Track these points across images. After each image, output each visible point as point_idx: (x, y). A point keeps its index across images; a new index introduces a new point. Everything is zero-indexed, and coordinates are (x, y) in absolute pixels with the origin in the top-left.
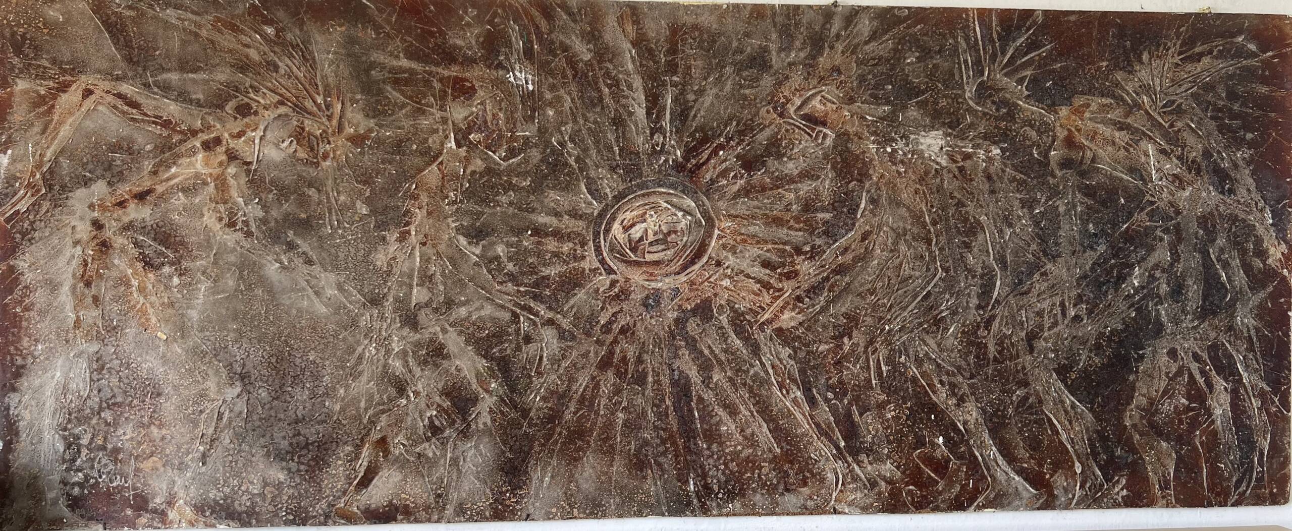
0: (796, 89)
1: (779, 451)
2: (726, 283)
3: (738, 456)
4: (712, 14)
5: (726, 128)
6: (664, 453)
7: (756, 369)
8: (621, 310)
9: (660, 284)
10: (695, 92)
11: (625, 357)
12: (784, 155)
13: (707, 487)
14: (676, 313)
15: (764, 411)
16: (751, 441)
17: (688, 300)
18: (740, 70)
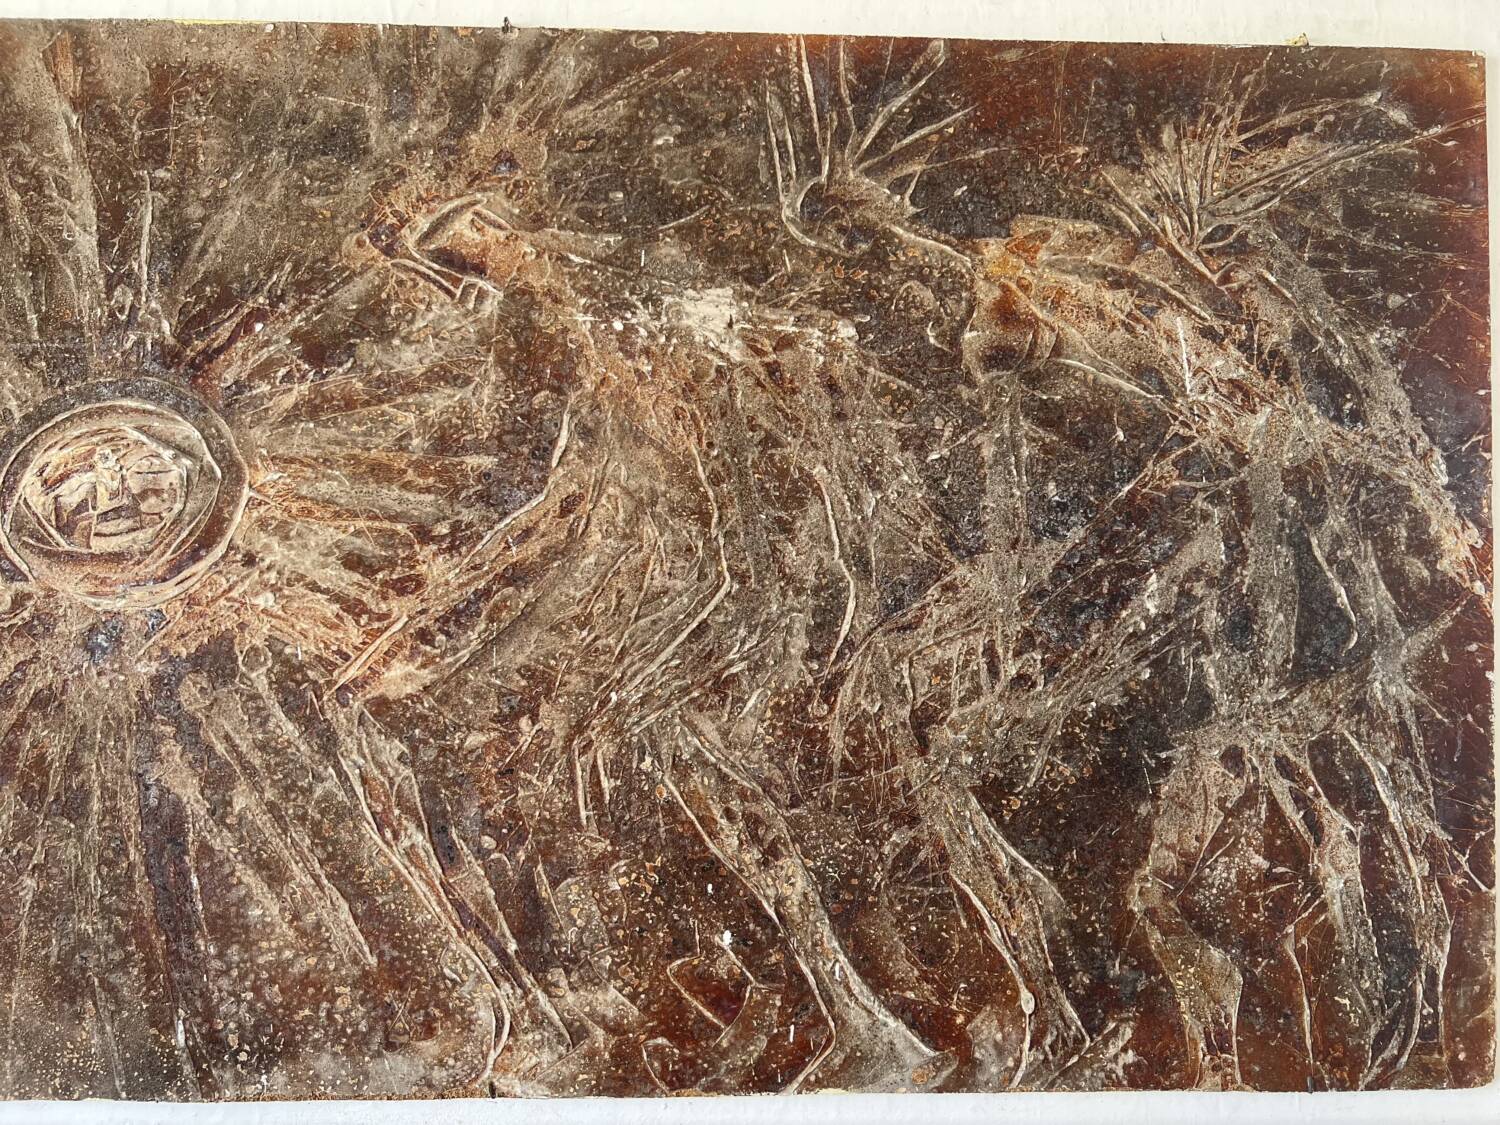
0: (420, 198)
1: (373, 961)
2: (265, 600)
3: (285, 971)
4: (243, 42)
5: (269, 273)
6: (123, 965)
7: (327, 784)
8: (36, 656)
9: (120, 604)
10: (205, 203)
11: (42, 757)
12: (394, 333)
13: (214, 1039)
14: (155, 665)
15: (344, 876)
16: (315, 939)
17: (183, 636)
18: (301, 158)
